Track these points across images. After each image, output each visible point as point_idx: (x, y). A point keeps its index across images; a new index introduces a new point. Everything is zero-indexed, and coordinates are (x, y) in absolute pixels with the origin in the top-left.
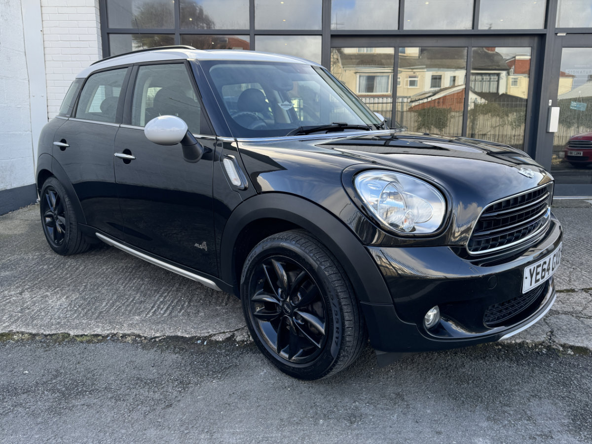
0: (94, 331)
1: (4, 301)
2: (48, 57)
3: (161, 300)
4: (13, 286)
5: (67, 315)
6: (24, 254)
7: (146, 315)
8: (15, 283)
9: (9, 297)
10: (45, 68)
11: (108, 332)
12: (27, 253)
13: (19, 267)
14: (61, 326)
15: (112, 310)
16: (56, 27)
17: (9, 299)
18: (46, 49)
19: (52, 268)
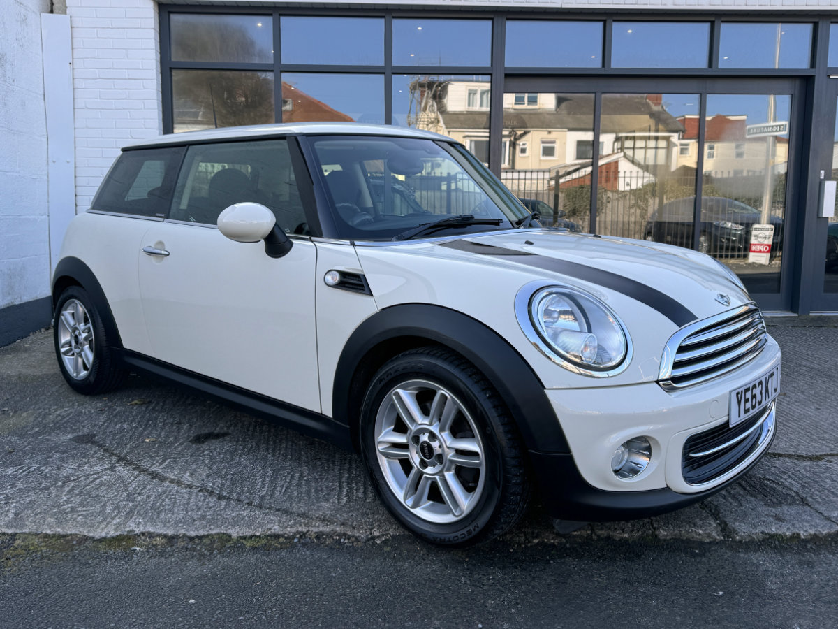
0: (270, 529)
1: (92, 482)
2: (79, 103)
3: (347, 475)
4: (93, 457)
5: (208, 503)
6: (78, 406)
7: (338, 500)
8: (92, 452)
9: (95, 476)
10: (74, 118)
11: (294, 530)
12: (83, 405)
13: (84, 426)
14: (210, 522)
15: (277, 493)
16: (94, 58)
17: (96, 479)
18: (76, 91)
19: (136, 427)
